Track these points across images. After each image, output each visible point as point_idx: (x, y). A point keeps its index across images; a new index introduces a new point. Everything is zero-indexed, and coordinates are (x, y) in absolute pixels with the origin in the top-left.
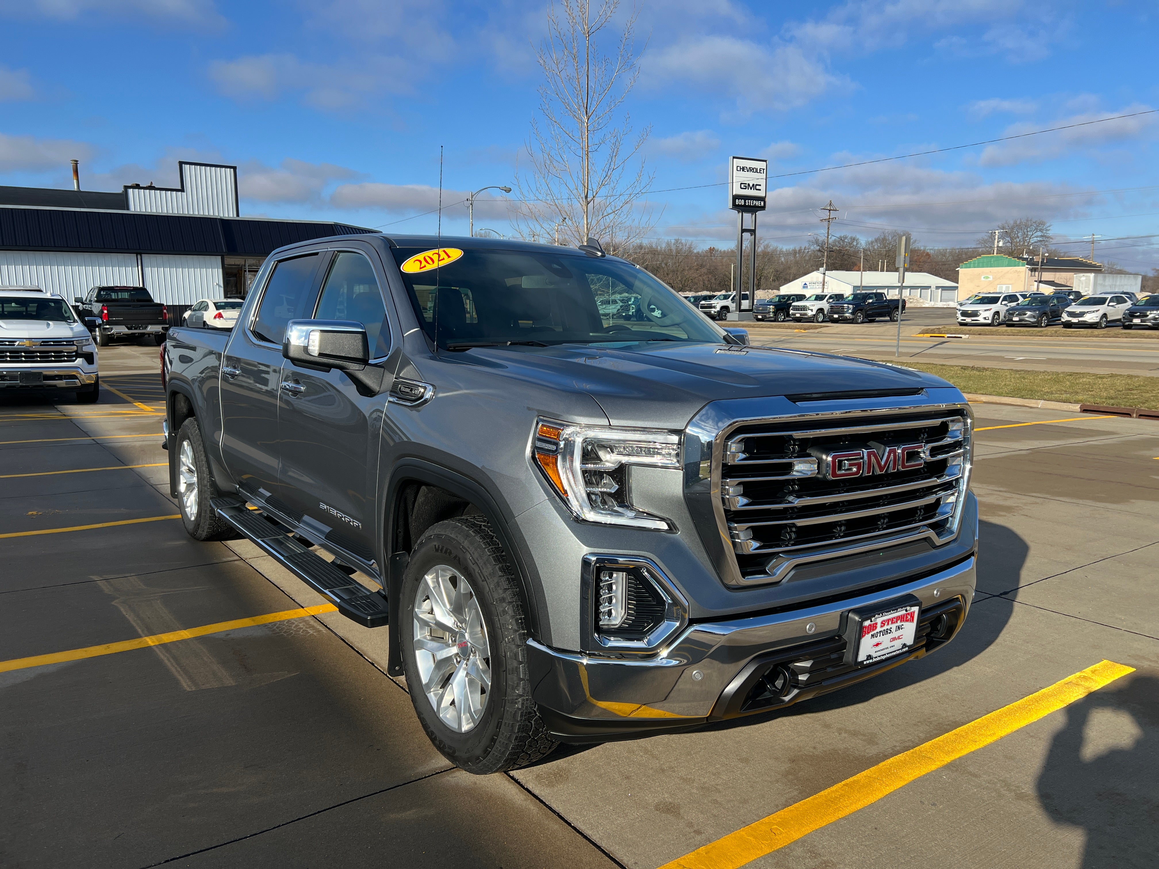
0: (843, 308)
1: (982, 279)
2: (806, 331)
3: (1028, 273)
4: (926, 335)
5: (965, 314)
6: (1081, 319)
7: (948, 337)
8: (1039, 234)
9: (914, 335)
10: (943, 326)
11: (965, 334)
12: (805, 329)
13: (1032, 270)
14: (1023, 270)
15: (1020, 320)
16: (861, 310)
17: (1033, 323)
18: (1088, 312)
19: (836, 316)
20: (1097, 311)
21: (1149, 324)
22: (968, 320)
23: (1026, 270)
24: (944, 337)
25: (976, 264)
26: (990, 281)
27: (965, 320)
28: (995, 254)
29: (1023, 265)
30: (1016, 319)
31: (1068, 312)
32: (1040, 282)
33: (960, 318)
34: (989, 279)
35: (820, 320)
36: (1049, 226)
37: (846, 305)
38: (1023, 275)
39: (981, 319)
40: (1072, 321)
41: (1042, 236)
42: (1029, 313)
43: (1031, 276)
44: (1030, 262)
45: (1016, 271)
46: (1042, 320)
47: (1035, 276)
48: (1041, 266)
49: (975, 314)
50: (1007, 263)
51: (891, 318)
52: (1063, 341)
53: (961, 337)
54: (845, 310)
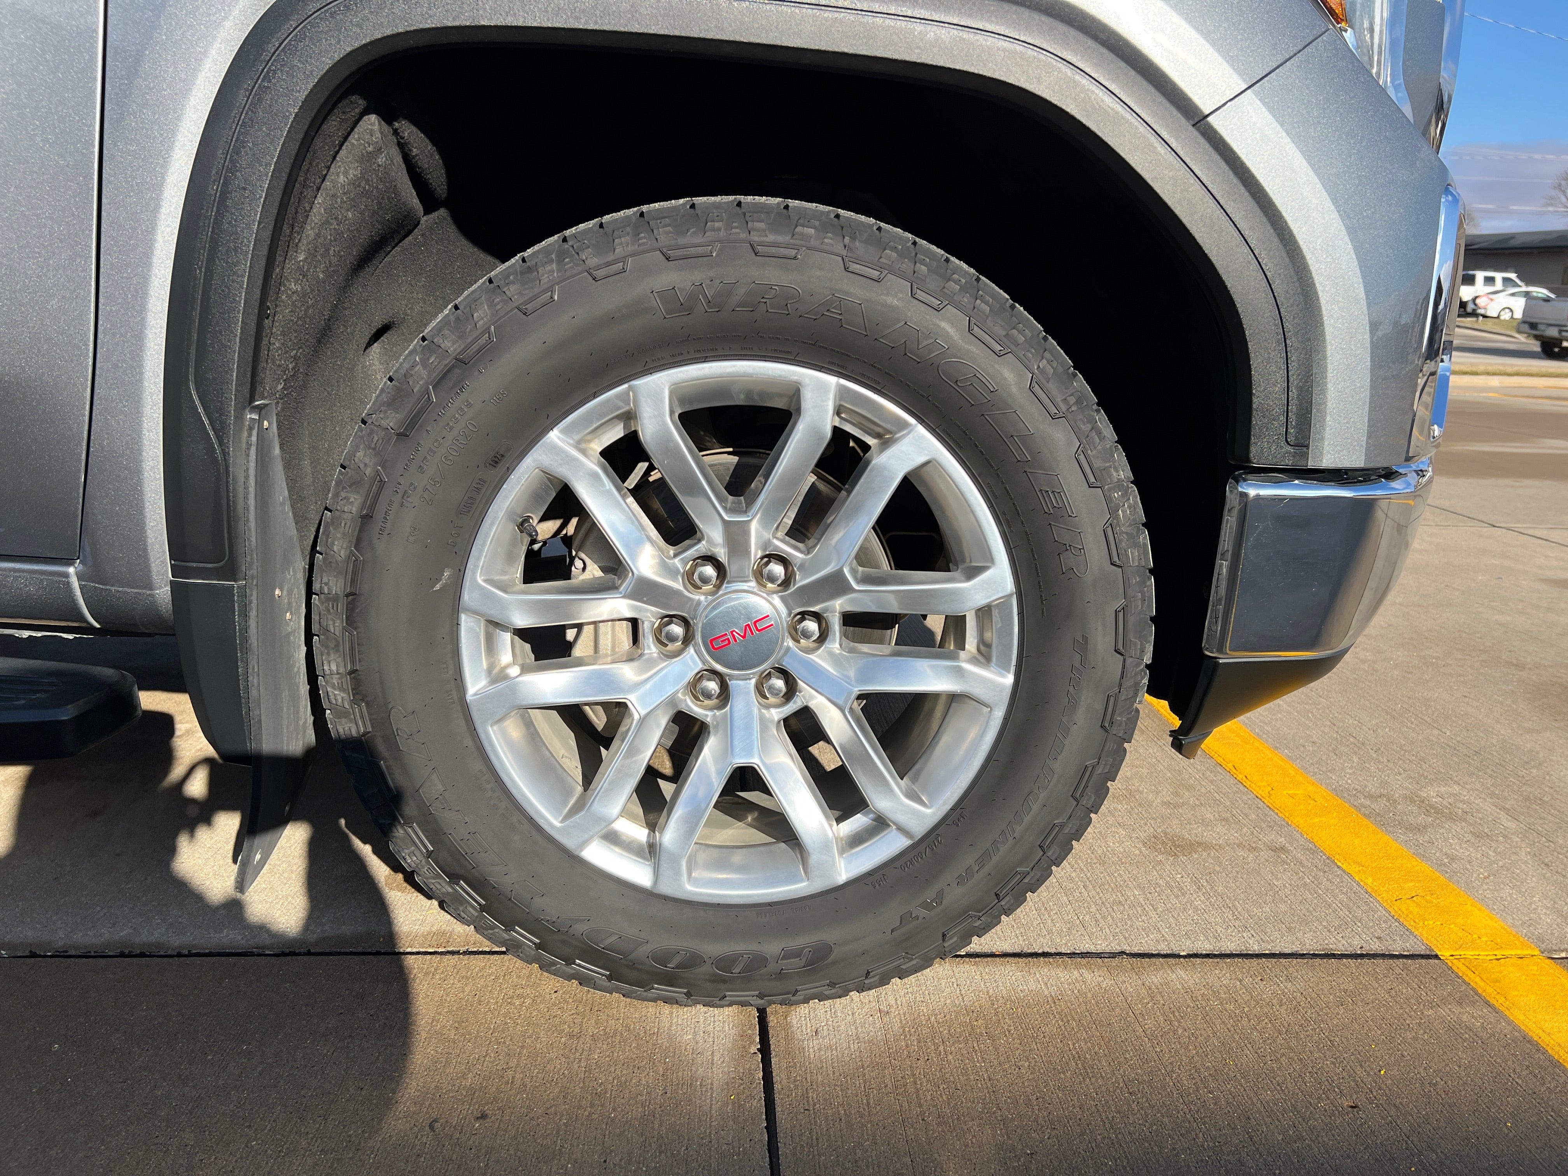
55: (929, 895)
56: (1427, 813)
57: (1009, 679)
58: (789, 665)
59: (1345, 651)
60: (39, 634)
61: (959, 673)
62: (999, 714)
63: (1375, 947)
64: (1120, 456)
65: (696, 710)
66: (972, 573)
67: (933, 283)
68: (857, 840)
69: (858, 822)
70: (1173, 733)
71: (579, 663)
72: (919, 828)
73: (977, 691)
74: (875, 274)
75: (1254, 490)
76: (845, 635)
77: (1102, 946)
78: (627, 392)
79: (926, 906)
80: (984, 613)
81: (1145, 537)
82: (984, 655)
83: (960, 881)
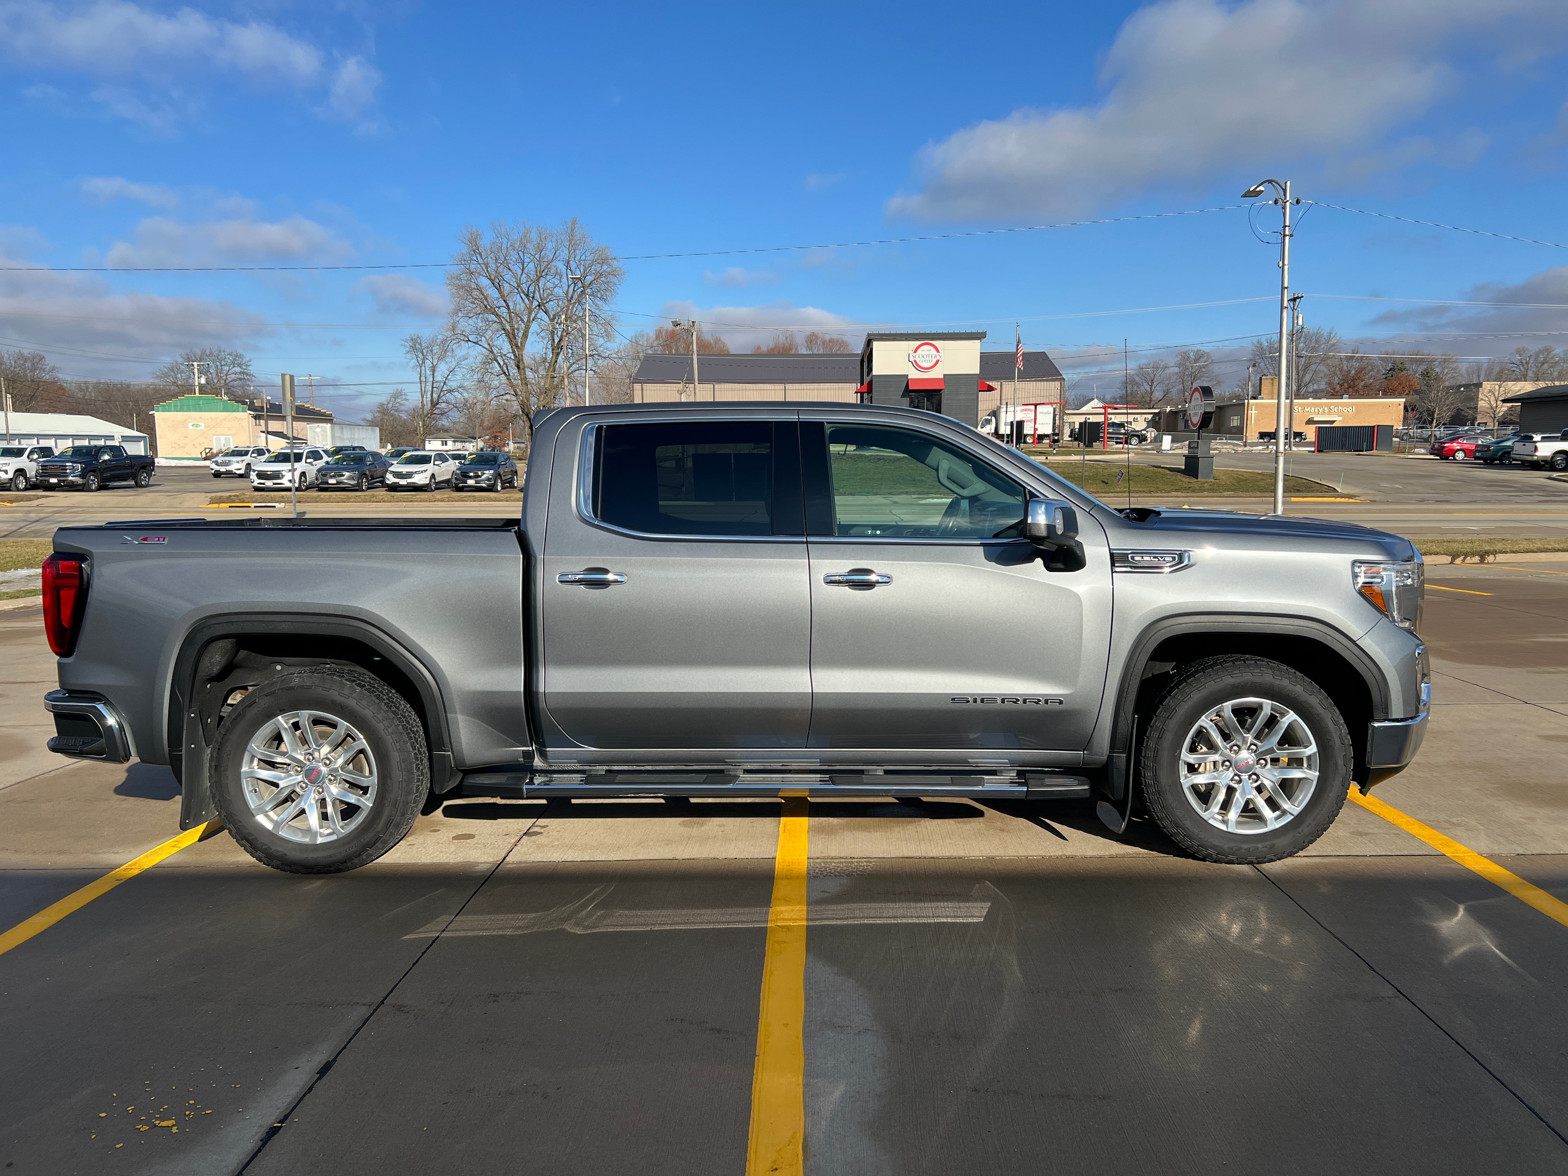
0: (64, 468)
1: (191, 427)
2: (14, 504)
3: (252, 421)
4: (222, 505)
5: (261, 475)
6: (409, 480)
7: (255, 507)
8: (238, 369)
9: (205, 506)
10: (241, 492)
11: (280, 502)
12: (11, 502)
13: (256, 417)
14: (245, 416)
15: (338, 483)
16: (94, 471)
17: (353, 486)
18: (416, 472)
19: (54, 480)
20: (425, 471)
21: (484, 485)
22: (269, 483)
23: (248, 417)
24: (249, 507)
25: (179, 407)
26: (202, 430)
27: (264, 484)
28: (197, 394)
29: (244, 411)
30: (332, 481)
31: (393, 472)
32: (268, 433)
33: (257, 482)
34: (200, 427)
35: (21, 486)
36: (249, 361)
37: (71, 464)
38: (245, 424)
39: (285, 482)
40: (400, 483)
41: (241, 373)
42: (347, 474)
43: (256, 425)
44: (252, 407)
45: (236, 418)
46: (362, 482)
47: (260, 425)
48: (267, 412)
49: (277, 475)
50: (222, 407)
51: (136, 482)
52: (405, 507)
53: (274, 507)
54: (68, 471)
55: (1300, 830)
56: (1451, 825)
57: (1317, 774)
58: (1258, 773)
59: (1407, 765)
60: (1050, 769)
61: (1305, 772)
62: (1315, 783)
63: (1427, 853)
64: (1341, 717)
65: (1232, 784)
66: (1306, 747)
67: (1294, 679)
68: (1277, 818)
69: (1278, 813)
70: (1359, 789)
71: (1200, 773)
72: (1296, 813)
73: (1309, 776)
74: (1280, 678)
75: (1376, 725)
76: (1271, 764)
77: (1343, 854)
78: (1221, 707)
79: (1300, 833)
80: (1309, 758)
81: (1349, 737)
82: (1310, 767)
83: (1308, 826)
